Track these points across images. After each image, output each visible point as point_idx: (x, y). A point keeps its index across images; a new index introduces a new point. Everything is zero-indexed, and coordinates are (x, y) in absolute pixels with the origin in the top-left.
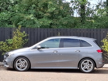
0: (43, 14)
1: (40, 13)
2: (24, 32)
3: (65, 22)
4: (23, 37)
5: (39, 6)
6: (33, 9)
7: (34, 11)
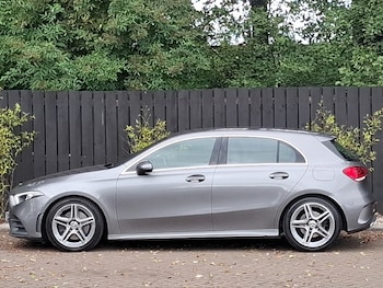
0: (92, 41)
1: (82, 34)
2: (18, 105)
3: (174, 67)
4: (15, 124)
5: (76, 8)
6: (55, 21)
7: (58, 27)
